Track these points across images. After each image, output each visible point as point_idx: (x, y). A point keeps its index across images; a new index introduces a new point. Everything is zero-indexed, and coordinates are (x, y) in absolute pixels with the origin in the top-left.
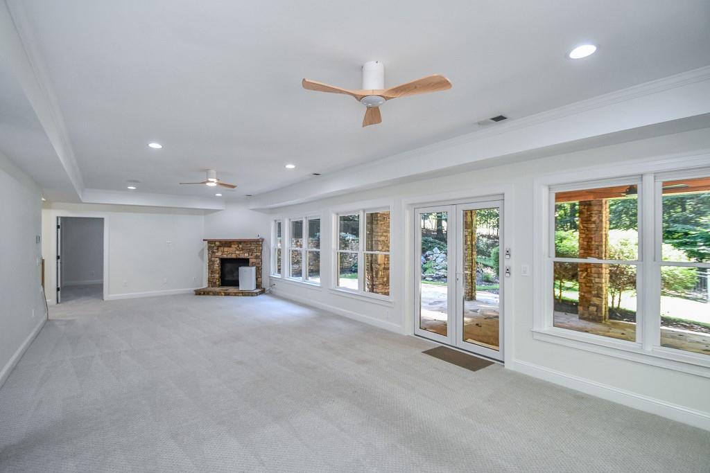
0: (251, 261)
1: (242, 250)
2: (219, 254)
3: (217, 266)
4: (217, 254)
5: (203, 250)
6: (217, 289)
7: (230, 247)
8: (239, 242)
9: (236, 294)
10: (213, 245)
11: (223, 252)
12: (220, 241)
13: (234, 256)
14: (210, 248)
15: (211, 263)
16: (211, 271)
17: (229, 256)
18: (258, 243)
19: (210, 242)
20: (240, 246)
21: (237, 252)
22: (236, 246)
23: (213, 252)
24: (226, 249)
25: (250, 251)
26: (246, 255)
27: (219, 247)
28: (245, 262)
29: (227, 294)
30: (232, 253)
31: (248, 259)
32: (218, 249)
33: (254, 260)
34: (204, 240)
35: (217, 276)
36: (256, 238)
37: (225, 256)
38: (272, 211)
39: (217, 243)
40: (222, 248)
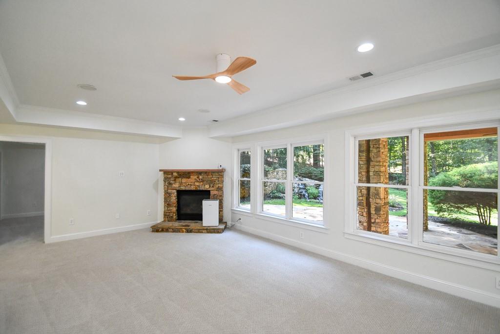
0: (212, 193)
1: (203, 181)
2: (176, 185)
3: (174, 199)
4: (174, 185)
5: (157, 181)
6: (177, 224)
7: (189, 178)
8: (199, 173)
9: (199, 231)
10: (170, 176)
11: (181, 183)
12: (178, 172)
13: (193, 188)
14: (165, 179)
15: (167, 195)
16: (167, 204)
17: (187, 189)
18: (220, 173)
19: (166, 172)
20: (201, 177)
21: (197, 184)
22: (196, 177)
23: (170, 184)
24: (184, 180)
25: (212, 182)
26: (207, 187)
27: (176, 177)
28: (206, 194)
29: (189, 231)
30: (191, 184)
31: (209, 191)
32: (175, 180)
33: (216, 192)
34: (160, 171)
35: (174, 209)
36: (217, 168)
37: (183, 188)
38: (235, 139)
39: (175, 174)
40: (180, 179)
